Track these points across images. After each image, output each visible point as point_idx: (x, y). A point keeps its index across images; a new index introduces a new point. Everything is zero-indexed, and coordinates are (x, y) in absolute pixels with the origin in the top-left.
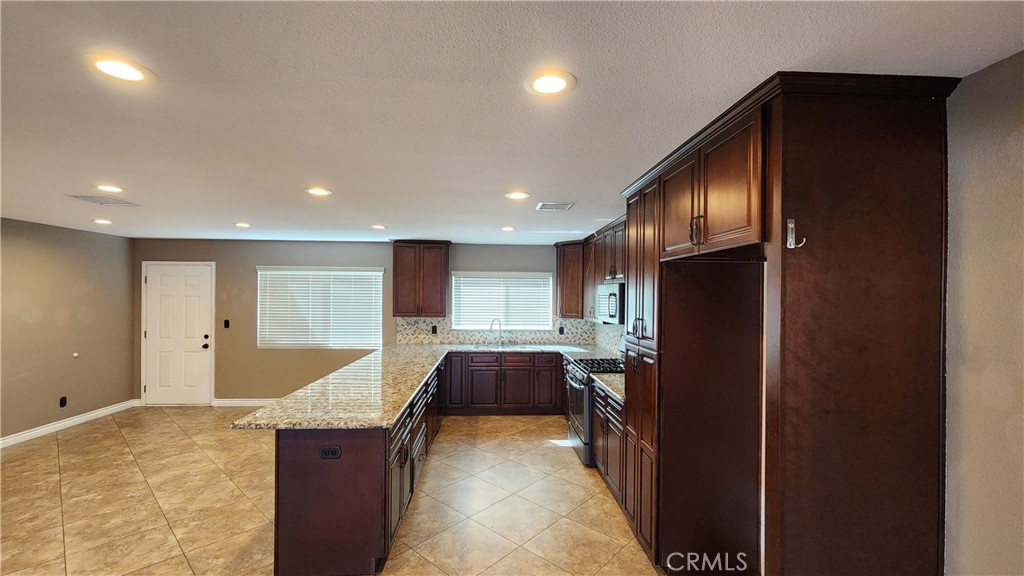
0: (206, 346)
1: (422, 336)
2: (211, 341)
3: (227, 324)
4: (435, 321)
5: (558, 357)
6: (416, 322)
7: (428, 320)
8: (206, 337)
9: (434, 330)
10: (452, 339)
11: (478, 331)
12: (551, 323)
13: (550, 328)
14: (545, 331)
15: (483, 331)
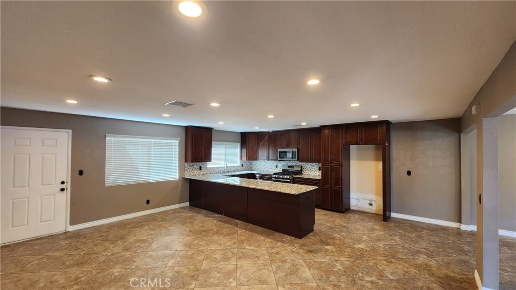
0: (62, 190)
1: (195, 172)
2: (68, 186)
3: (81, 173)
4: (200, 164)
5: (254, 174)
6: (193, 165)
7: (198, 163)
8: (63, 183)
9: (200, 168)
10: (207, 172)
11: (217, 168)
12: (239, 163)
13: (239, 165)
14: (237, 166)
15: (218, 168)
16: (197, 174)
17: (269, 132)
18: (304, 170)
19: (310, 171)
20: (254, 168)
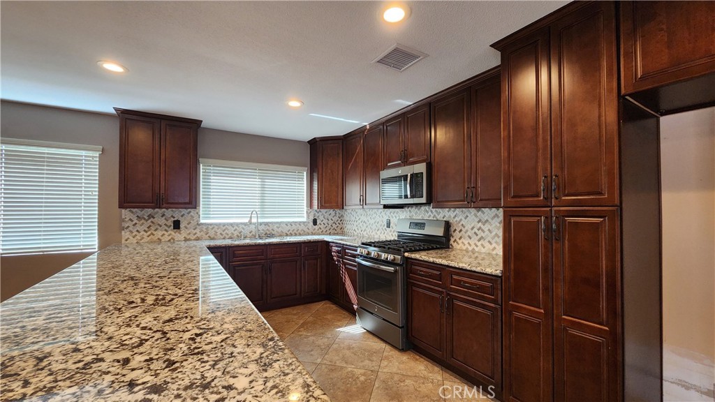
1: (159, 234)
4: (177, 214)
5: (328, 243)
6: (151, 216)
7: (169, 213)
9: (177, 225)
10: (199, 235)
11: (232, 225)
12: (305, 215)
13: (304, 219)
14: (300, 223)
15: (238, 224)
16: (166, 238)
17: (362, 130)
18: (456, 235)
19: (475, 239)
20: (349, 227)
